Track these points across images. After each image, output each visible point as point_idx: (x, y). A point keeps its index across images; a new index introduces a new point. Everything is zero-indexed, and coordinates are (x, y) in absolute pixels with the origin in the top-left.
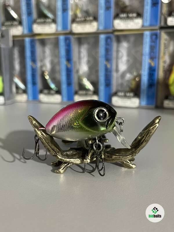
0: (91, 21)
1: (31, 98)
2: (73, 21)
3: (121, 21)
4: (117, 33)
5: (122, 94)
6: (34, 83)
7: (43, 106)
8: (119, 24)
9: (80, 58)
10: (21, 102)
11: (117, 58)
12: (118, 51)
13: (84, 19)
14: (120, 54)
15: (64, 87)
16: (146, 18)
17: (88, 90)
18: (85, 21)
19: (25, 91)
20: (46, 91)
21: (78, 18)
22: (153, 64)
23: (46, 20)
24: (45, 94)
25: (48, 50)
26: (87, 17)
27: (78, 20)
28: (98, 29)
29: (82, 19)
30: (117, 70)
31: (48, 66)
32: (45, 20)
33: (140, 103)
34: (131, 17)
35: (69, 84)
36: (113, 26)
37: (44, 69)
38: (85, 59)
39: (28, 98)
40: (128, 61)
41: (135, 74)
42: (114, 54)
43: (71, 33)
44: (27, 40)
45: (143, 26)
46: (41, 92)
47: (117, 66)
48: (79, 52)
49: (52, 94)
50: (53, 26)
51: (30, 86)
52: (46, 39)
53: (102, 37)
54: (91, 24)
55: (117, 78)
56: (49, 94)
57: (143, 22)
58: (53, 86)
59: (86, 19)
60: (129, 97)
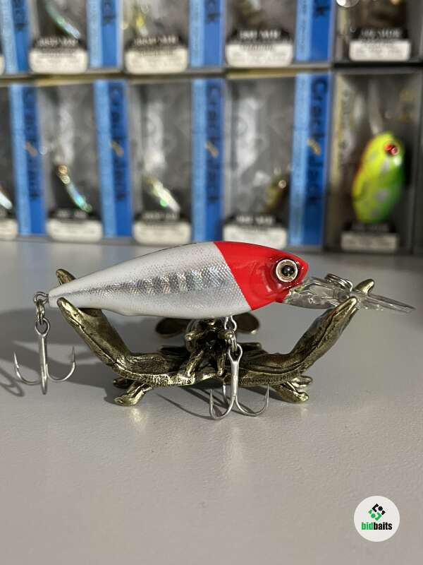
0: (172, 47)
2: (129, 45)
3: (242, 47)
4: (232, 77)
5: (247, 219)
6: (34, 195)
7: (58, 249)
8: (239, 55)
9: (145, 134)
11: (234, 134)
12: (235, 119)
13: (155, 40)
14: (240, 126)
15: (108, 203)
16: (300, 41)
17: (166, 210)
18: (157, 46)
19: (11, 214)
20: (63, 213)
21: (142, 38)
22: (317, 151)
23: (62, 40)
24: (61, 220)
25: (66, 114)
26: (161, 37)
27: (140, 42)
28: (189, 66)
29: (150, 40)
30: (234, 164)
31: (67, 154)
32: (60, 40)
33: (288, 241)
34: (266, 40)
35: (121, 195)
36: (225, 59)
37: (58, 159)
38: (157, 137)
39: (19, 229)
40: (258, 142)
41: (277, 172)
42: (227, 127)
43: (125, 74)
44: (16, 88)
45: (294, 60)
46: (52, 215)
47: (233, 154)
48: (144, 120)
49: (79, 221)
50: (81, 56)
52: (62, 86)
53: (199, 83)
54: (171, 54)
55: (234, 182)
56: (72, 219)
57: (295, 51)
58: (80, 201)
59: (161, 40)
60: (263, 227)
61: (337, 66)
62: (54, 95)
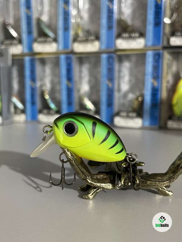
0: (92, 41)
1: (29, 119)
2: (75, 40)
3: (123, 40)
4: (119, 53)
5: (125, 114)
6: (33, 103)
8: (122, 44)
9: (81, 78)
10: (19, 123)
11: (120, 77)
12: (120, 71)
13: (86, 38)
14: (122, 74)
15: (64, 106)
16: (148, 38)
18: (86, 41)
19: (23, 111)
20: (45, 111)
21: (80, 37)
22: (156, 84)
23: (47, 39)
24: (45, 114)
25: (48, 70)
26: (89, 37)
28: (100, 48)
29: (83, 38)
30: (119, 90)
31: (48, 86)
33: (143, 123)
34: (133, 37)
35: (70, 103)
36: (115, 45)
37: (44, 88)
38: (86, 79)
39: (27, 118)
40: (130, 81)
41: (138, 93)
42: (116, 74)
43: (73, 52)
44: (27, 59)
45: (146, 46)
46: (40, 112)
47: (119, 86)
48: (81, 72)
49: (52, 114)
50: (54, 45)
51: (29, 105)
53: (104, 56)
54: (92, 44)
55: (119, 98)
56: (49, 114)
57: (146, 42)
60: (132, 118)
61: (165, 48)
62: (43, 62)
